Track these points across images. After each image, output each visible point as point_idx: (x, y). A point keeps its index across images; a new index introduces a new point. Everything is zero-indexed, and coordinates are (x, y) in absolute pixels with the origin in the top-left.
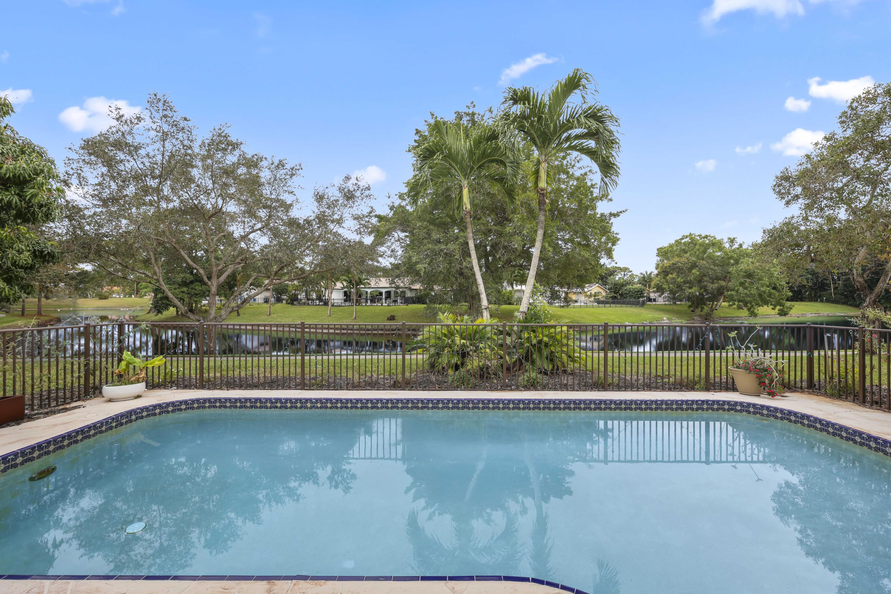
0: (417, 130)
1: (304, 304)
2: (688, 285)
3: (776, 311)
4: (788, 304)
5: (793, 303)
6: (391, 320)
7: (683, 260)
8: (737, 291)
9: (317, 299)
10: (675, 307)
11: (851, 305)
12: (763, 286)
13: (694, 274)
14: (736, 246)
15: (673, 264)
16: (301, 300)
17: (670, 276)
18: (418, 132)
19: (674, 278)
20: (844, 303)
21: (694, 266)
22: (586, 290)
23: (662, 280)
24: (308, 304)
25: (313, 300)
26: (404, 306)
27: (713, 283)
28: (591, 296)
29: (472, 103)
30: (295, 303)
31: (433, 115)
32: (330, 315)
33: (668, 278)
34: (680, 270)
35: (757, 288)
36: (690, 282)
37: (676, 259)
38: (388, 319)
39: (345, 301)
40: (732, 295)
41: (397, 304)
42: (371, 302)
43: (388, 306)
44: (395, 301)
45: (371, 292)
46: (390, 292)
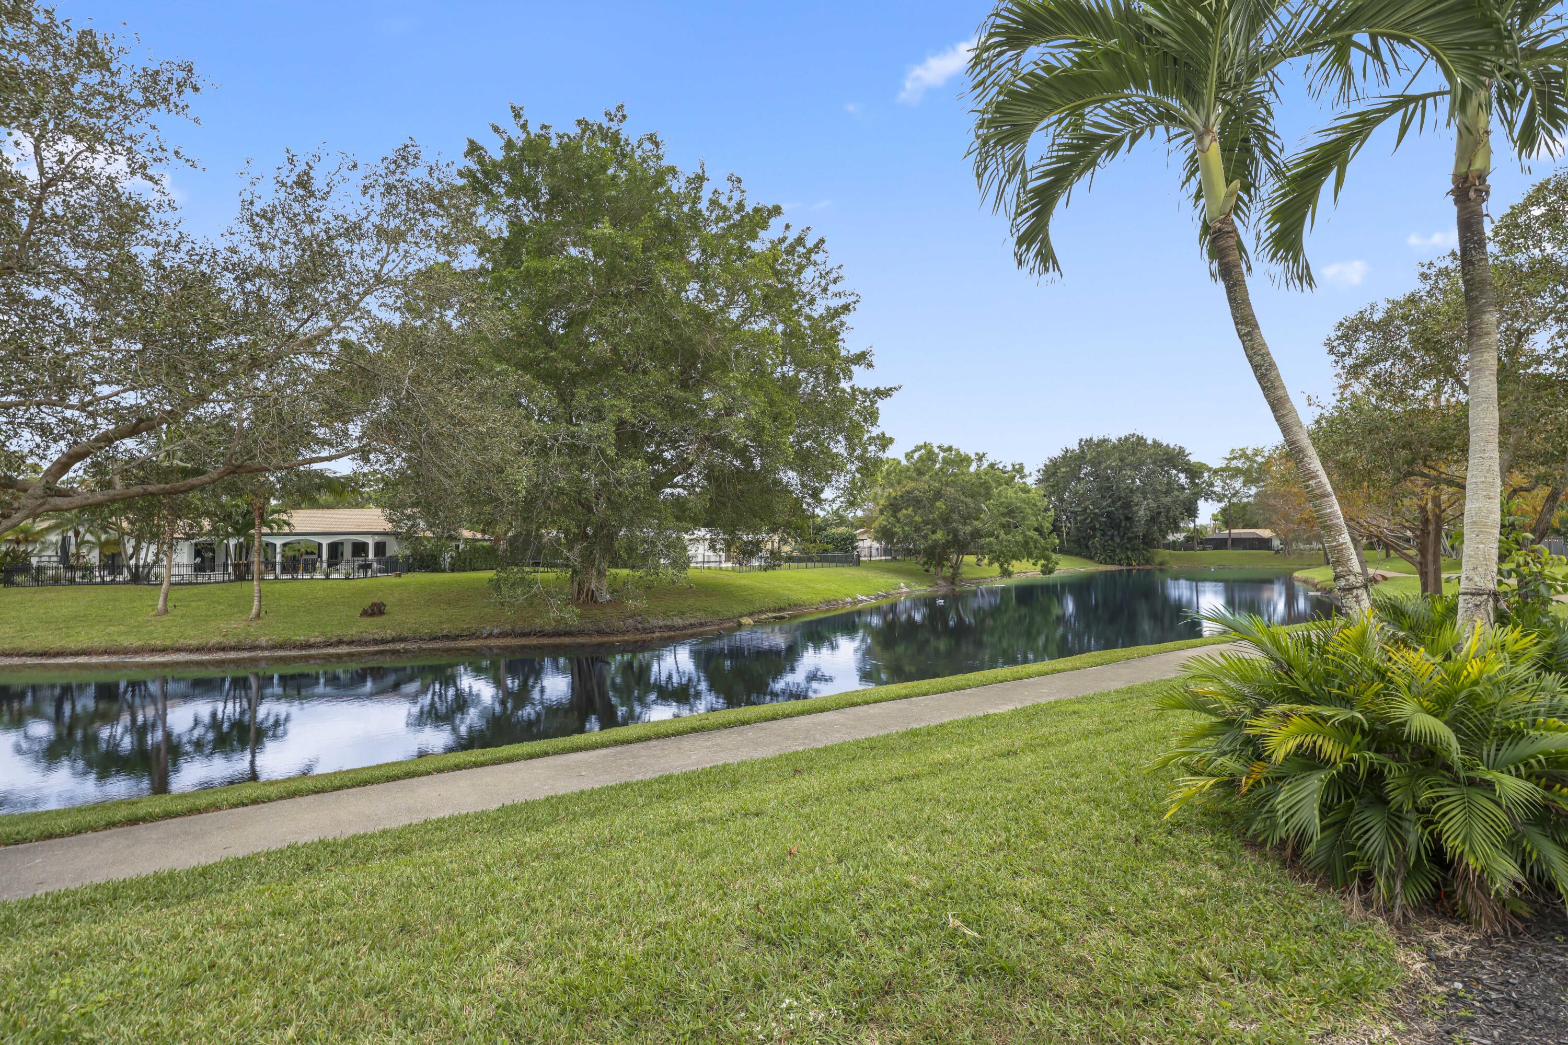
0: (472, 142)
1: (56, 581)
2: (930, 527)
3: (1039, 567)
4: (1054, 556)
5: (1060, 556)
6: (372, 614)
7: (922, 485)
8: (997, 537)
9: (102, 567)
10: (895, 565)
11: (1085, 557)
12: (1029, 530)
13: (939, 508)
14: (985, 465)
15: (908, 492)
16: (40, 569)
17: (904, 511)
18: (474, 149)
19: (910, 515)
20: (1077, 555)
21: (938, 495)
23: (892, 520)
24: (72, 581)
25: (88, 569)
26: (390, 579)
27: (965, 524)
29: (620, 108)
30: (19, 579)
31: (517, 115)
32: (166, 611)
33: (900, 515)
34: (917, 503)
35: (1023, 533)
36: (933, 522)
37: (911, 485)
38: (365, 613)
39: (199, 568)
40: (990, 544)
41: (369, 574)
42: (285, 570)
43: (347, 578)
44: (366, 567)
45: (285, 545)
46: (342, 544)
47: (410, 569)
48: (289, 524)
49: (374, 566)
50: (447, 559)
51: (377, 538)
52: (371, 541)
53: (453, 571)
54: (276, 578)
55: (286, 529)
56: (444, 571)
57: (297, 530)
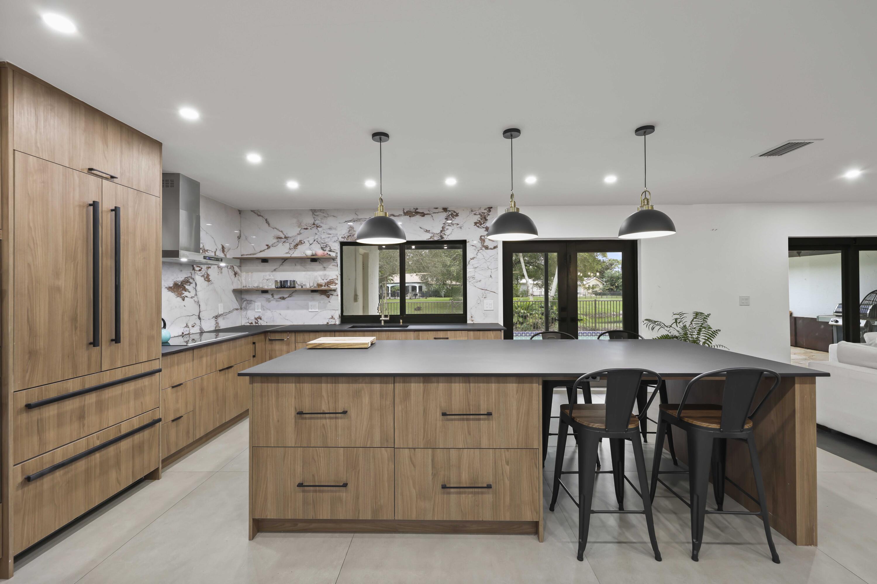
22: (585, 283)
26: (423, 300)
28: (589, 288)
41: (417, 298)
42: (392, 296)
43: (410, 299)
44: (416, 295)
45: (391, 287)
46: (408, 286)
47: (430, 296)
48: (393, 280)
49: (418, 294)
50: (443, 294)
51: (419, 285)
52: (417, 286)
53: (445, 297)
54: (390, 298)
55: (392, 282)
56: (441, 297)
57: (395, 282)
